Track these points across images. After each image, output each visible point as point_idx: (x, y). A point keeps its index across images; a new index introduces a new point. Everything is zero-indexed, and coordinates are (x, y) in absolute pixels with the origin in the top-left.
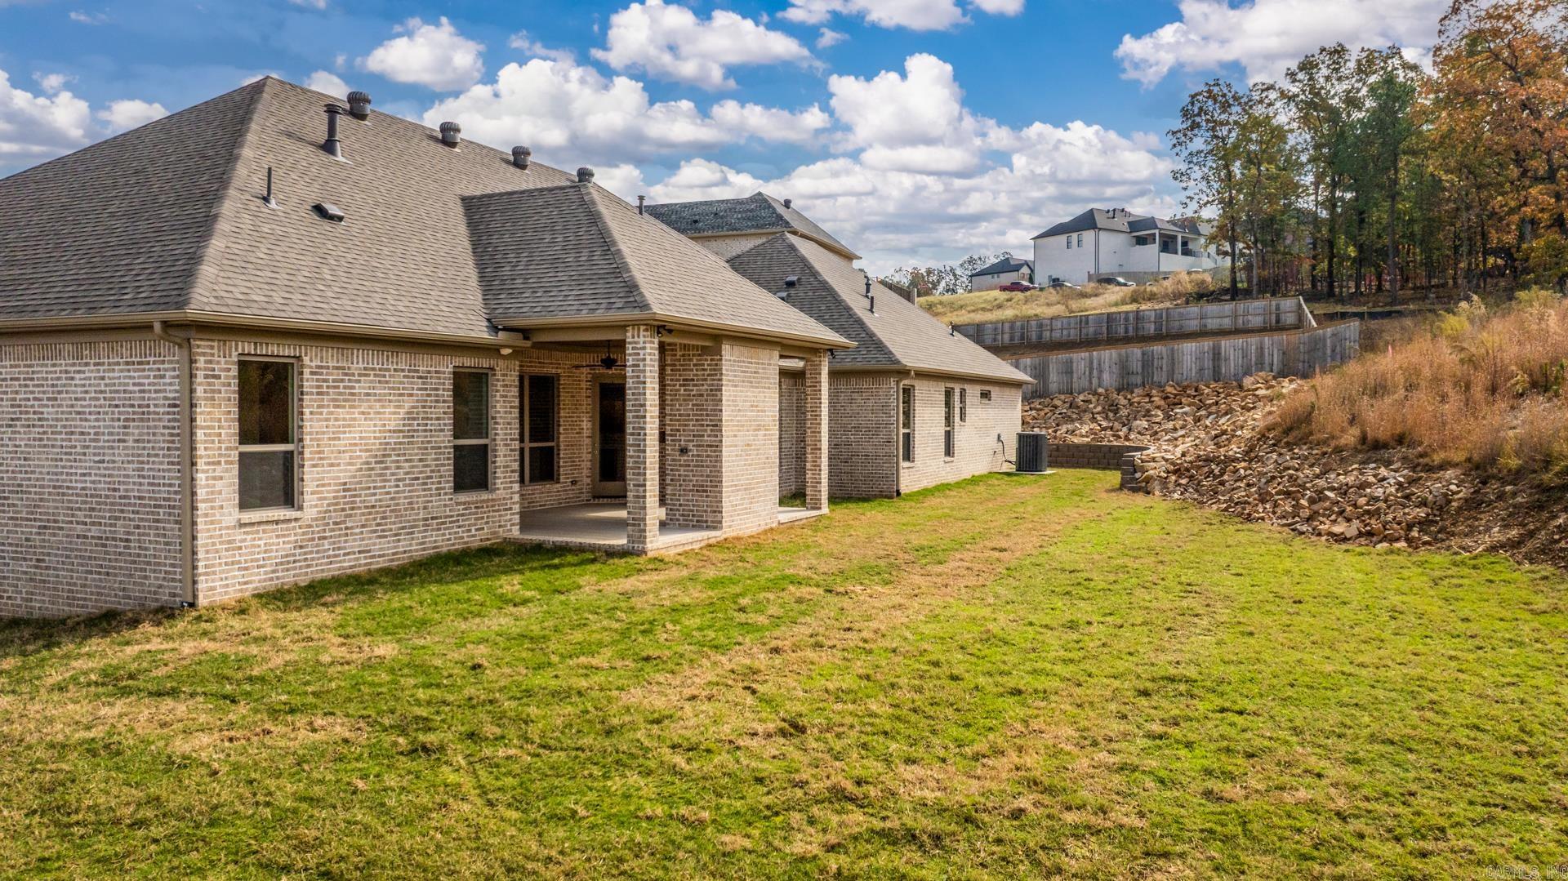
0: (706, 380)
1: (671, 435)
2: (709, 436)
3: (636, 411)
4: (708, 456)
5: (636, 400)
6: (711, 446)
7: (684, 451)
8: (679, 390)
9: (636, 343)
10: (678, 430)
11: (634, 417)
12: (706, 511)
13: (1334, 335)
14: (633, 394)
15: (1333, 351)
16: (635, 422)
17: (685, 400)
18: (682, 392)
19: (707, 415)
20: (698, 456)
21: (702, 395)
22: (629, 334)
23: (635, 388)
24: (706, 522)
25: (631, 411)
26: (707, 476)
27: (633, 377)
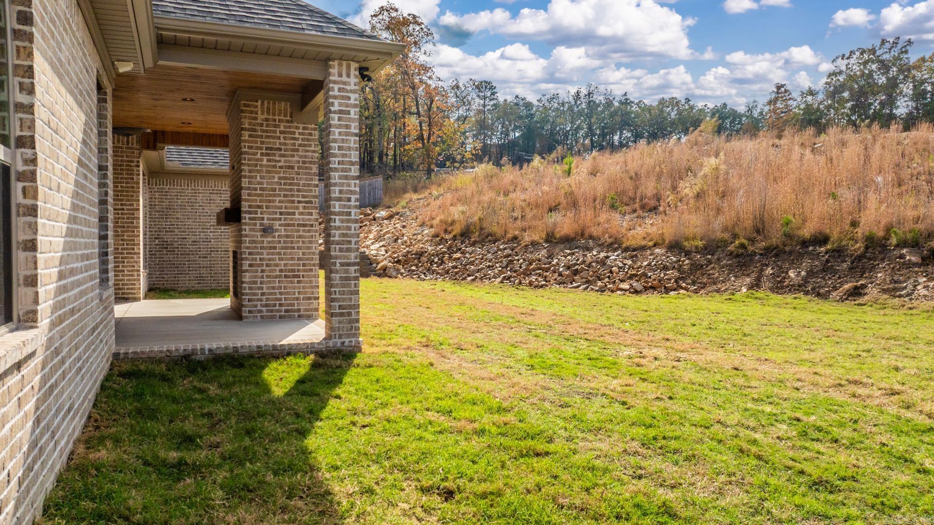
0: (297, 150)
1: (250, 213)
2: (301, 214)
3: (343, 170)
4: (300, 237)
5: (344, 156)
6: (304, 225)
7: (267, 230)
8: (262, 160)
9: (344, 83)
10: (259, 207)
11: (340, 177)
12: (297, 299)
13: (370, 185)
14: (340, 148)
15: (369, 194)
16: (342, 185)
17: (268, 172)
18: (265, 162)
19: (299, 190)
20: (287, 236)
21: (293, 168)
22: (334, 71)
23: (343, 141)
24: (299, 310)
25: (336, 170)
26: (299, 259)
27: (340, 126)
